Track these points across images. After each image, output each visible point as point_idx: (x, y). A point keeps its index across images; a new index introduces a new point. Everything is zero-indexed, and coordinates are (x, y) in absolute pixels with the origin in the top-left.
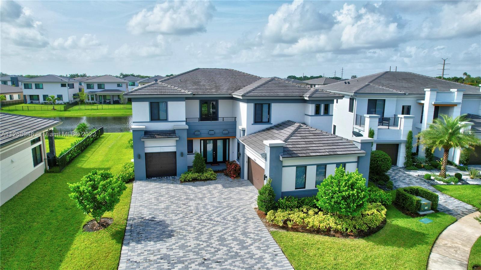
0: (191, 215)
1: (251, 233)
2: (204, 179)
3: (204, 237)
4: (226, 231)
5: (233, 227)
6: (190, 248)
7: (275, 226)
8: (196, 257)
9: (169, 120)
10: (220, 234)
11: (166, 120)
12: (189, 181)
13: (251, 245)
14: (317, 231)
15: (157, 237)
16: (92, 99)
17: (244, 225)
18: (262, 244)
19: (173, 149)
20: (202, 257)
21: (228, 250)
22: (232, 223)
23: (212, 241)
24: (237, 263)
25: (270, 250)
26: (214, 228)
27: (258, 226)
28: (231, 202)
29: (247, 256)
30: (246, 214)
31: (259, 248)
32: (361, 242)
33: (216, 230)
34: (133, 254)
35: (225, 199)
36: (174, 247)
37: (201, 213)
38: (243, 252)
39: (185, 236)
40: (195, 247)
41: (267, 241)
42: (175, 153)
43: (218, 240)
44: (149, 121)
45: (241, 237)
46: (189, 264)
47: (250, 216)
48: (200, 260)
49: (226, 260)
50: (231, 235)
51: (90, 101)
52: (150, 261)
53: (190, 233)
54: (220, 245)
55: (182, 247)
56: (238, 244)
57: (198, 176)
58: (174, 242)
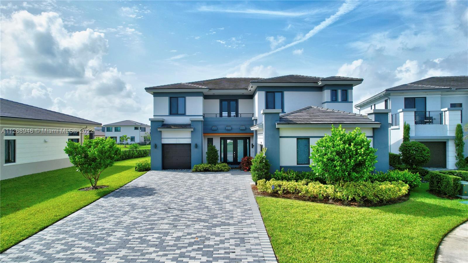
0: (184, 186)
1: (234, 197)
2: (216, 170)
3: (182, 197)
4: (209, 195)
5: (219, 193)
6: (162, 202)
7: (263, 193)
8: (162, 206)
9: (187, 115)
10: (200, 196)
11: (184, 114)
12: (200, 171)
13: (228, 203)
15: (137, 195)
17: (231, 193)
18: (241, 203)
19: (188, 141)
20: (168, 207)
21: (200, 205)
23: (189, 199)
24: (201, 212)
25: (245, 207)
26: (198, 193)
27: (246, 194)
28: (230, 181)
29: (217, 209)
31: (234, 205)
34: (104, 202)
35: (226, 180)
36: (147, 201)
37: (194, 186)
38: (214, 207)
39: (165, 196)
40: (168, 202)
41: (247, 202)
42: (190, 144)
43: (195, 199)
44: (168, 114)
45: (221, 199)
47: (242, 189)
48: (164, 208)
49: (191, 210)
50: (212, 198)
52: (116, 206)
53: (171, 195)
54: (194, 202)
55: (155, 201)
56: (213, 202)
57: (210, 167)
58: (150, 198)
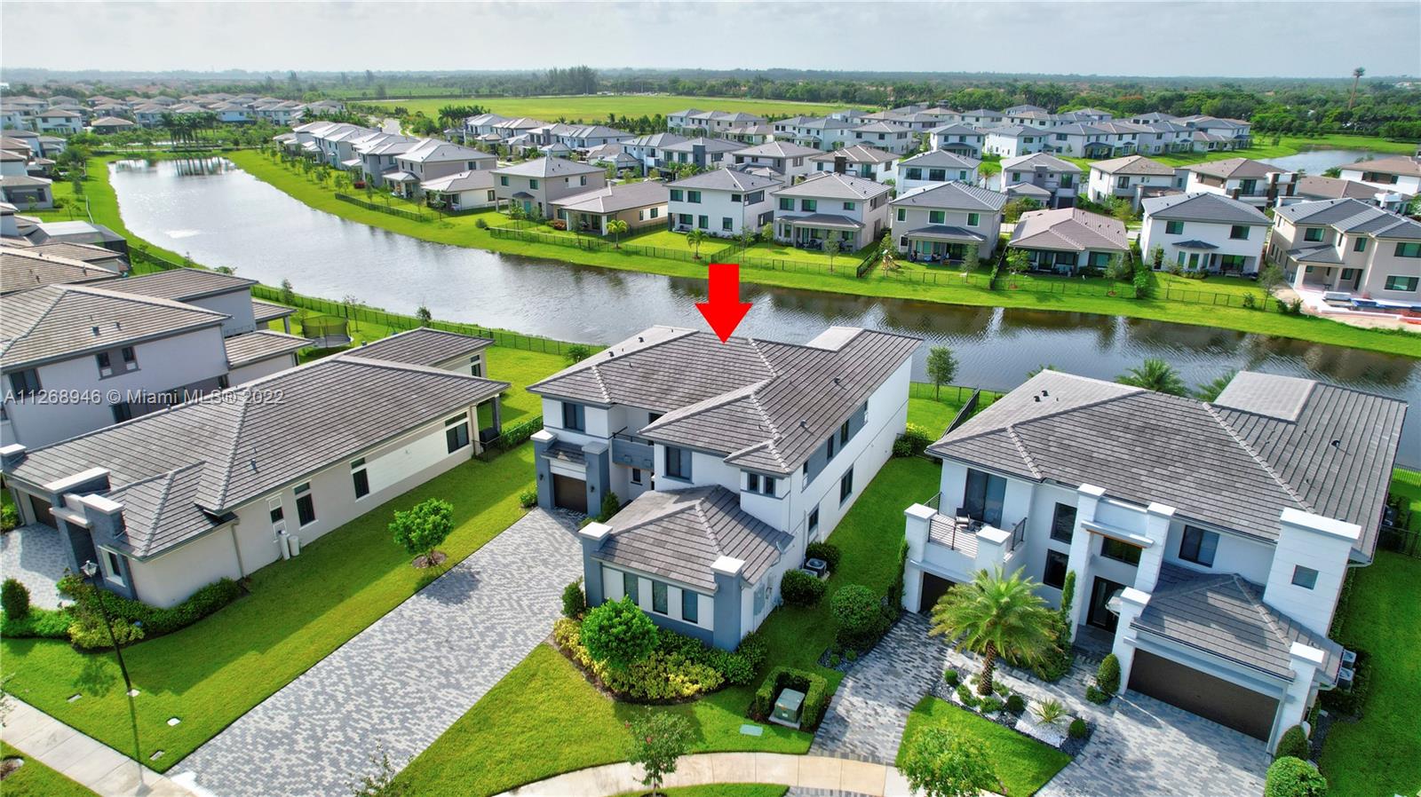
8: (445, 634)
9: (587, 433)
11: (584, 432)
14: (585, 667)
15: (449, 599)
16: (788, 233)
19: (582, 477)
20: (449, 637)
21: (477, 642)
23: (480, 626)
24: (462, 658)
29: (481, 656)
33: (502, 615)
42: (585, 483)
44: (563, 428)
46: (432, 639)
49: (460, 651)
51: (782, 238)
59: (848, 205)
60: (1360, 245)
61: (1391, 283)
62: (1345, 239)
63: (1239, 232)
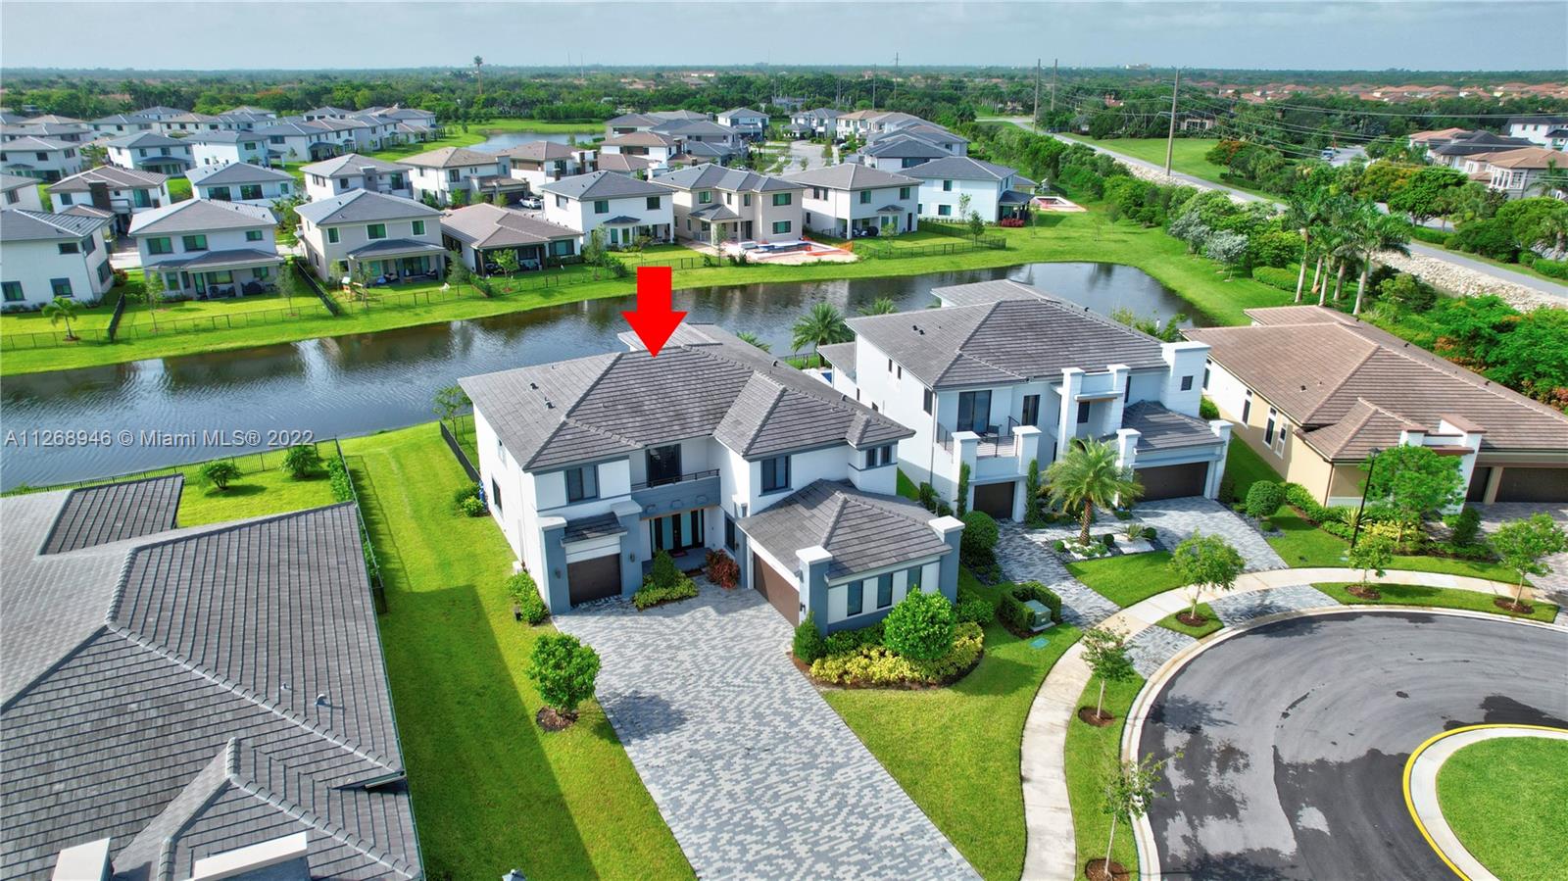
0: (694, 679)
1: (794, 699)
2: (679, 598)
3: (732, 716)
4: (759, 700)
5: (766, 692)
6: (719, 736)
7: (827, 683)
8: (733, 747)
9: (601, 497)
10: (752, 708)
11: (596, 497)
12: (652, 605)
13: (801, 718)
14: (886, 684)
15: (665, 725)
16: (173, 284)
17: (781, 688)
18: (815, 714)
19: (614, 550)
20: (742, 746)
21: (773, 731)
22: (762, 686)
23: (746, 720)
24: (791, 748)
25: (828, 724)
26: (739, 699)
27: (802, 687)
28: (745, 646)
29: (801, 736)
30: (776, 666)
31: (813, 722)
32: (946, 694)
33: (742, 702)
34: (647, 756)
35: (732, 639)
36: (697, 737)
37: (708, 674)
38: (793, 731)
39: (704, 718)
40: (727, 734)
41: (820, 709)
43: (753, 718)
45: (784, 709)
46: (731, 757)
47: (785, 670)
48: (742, 752)
49: (776, 746)
50: (769, 707)
51: (169, 294)
52: (677, 762)
53: (709, 712)
54: (759, 724)
55: (709, 735)
56: (782, 720)
57: (667, 593)
58: (693, 730)
59: (252, 235)
60: (747, 201)
61: (776, 228)
62: (735, 199)
63: (653, 204)
